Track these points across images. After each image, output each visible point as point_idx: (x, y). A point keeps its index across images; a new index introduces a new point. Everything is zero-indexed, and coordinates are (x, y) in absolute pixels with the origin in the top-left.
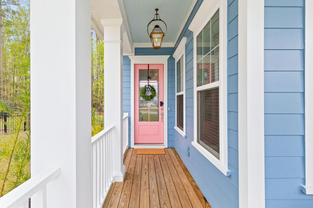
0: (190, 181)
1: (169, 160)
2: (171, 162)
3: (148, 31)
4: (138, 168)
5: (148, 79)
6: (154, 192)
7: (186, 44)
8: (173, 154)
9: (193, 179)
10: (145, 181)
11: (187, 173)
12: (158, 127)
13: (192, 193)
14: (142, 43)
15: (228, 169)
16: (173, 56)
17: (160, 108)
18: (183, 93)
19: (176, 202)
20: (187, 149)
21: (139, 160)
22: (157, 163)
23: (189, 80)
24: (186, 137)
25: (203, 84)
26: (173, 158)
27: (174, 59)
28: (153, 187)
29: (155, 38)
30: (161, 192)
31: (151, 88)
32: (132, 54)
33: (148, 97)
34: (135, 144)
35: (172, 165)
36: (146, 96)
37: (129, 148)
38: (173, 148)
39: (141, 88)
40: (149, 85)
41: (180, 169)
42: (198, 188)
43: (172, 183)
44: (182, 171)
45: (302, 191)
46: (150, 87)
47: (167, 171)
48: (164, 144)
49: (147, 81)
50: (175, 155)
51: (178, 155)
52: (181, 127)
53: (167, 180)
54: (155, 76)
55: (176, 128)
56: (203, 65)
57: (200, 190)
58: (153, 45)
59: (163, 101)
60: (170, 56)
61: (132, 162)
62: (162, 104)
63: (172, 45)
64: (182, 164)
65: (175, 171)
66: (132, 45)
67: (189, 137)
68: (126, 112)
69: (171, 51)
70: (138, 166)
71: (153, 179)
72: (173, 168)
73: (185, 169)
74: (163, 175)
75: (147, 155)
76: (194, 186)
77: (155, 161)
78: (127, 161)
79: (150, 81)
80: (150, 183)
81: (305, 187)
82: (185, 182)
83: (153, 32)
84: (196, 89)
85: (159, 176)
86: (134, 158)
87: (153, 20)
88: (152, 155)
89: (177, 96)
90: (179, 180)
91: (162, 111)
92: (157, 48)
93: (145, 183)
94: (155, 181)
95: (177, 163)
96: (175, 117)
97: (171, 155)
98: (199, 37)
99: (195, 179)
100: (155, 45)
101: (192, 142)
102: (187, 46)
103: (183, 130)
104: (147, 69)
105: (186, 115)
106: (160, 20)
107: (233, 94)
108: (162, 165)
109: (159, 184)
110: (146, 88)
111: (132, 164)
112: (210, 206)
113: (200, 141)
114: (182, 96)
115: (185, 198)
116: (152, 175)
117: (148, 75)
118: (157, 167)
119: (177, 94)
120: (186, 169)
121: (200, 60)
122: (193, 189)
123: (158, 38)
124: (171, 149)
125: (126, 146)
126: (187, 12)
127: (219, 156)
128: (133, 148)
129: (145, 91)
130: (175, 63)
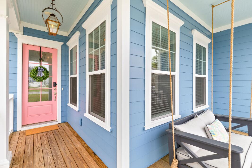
0: (83, 144)
1: (63, 133)
2: (65, 134)
3: (42, 16)
4: (29, 149)
5: (40, 60)
6: (50, 164)
7: (79, 37)
8: (67, 127)
9: (85, 142)
10: (40, 159)
11: (80, 139)
12: (51, 106)
13: (85, 153)
14: (33, 25)
15: (111, 127)
16: (67, 44)
17: (53, 88)
18: (77, 76)
19: (72, 165)
20: (80, 120)
21: (29, 141)
22: (50, 139)
23: (82, 66)
24: (79, 111)
25: (93, 70)
26: (67, 130)
27: (67, 47)
28: (49, 161)
29: (51, 25)
30: (58, 162)
31: (43, 70)
32: (19, 32)
33: (40, 78)
34: (23, 126)
35: (66, 137)
36: (37, 77)
37: (15, 131)
38: (66, 122)
39: (31, 69)
40: (41, 67)
41: (74, 138)
42: (89, 148)
43: (67, 151)
44: (75, 138)
45: (144, 129)
46: (42, 68)
47: (62, 142)
48: (57, 120)
49: (39, 63)
50: (69, 127)
51: (71, 127)
52: (74, 104)
53: (62, 150)
54: (47, 58)
55: (69, 104)
56: (94, 56)
57: (90, 148)
58: (49, 30)
59: (56, 82)
60: (64, 43)
61: (20, 145)
62: (55, 84)
63: (66, 34)
64: (75, 133)
65: (70, 141)
66: (19, 23)
67: (82, 110)
68: (11, 93)
69: (65, 40)
70: (29, 147)
71: (48, 154)
72: (67, 138)
73: (77, 136)
74: (58, 148)
75: (39, 134)
76: (86, 147)
77: (49, 137)
78: (14, 145)
79: (42, 63)
80: (45, 158)
81: (145, 127)
82: (79, 146)
83: (49, 19)
84: (88, 74)
85: (54, 149)
86: (22, 140)
87: (49, 8)
88: (45, 133)
89: (71, 78)
90: (73, 147)
91: (56, 91)
92: (52, 34)
93: (40, 160)
94: (50, 155)
95: (70, 133)
96: (68, 96)
97: (64, 129)
98: (91, 35)
99: (86, 142)
100: (51, 31)
101: (85, 114)
102: (80, 39)
103: (76, 106)
104: (40, 51)
105: (79, 94)
106: (56, 10)
107: (114, 78)
108: (57, 139)
109: (54, 156)
110: (38, 69)
111: (20, 147)
112: (98, 157)
113: (91, 112)
114: (76, 78)
115: (79, 158)
116: (47, 151)
117: (40, 57)
118: (51, 142)
119: (70, 76)
120: (79, 136)
121: (92, 52)
122: (85, 150)
123: (54, 26)
124: (64, 124)
125: (11, 131)
126: (81, 13)
127: (105, 120)
128: (20, 131)
129: (37, 72)
130: (68, 50)
